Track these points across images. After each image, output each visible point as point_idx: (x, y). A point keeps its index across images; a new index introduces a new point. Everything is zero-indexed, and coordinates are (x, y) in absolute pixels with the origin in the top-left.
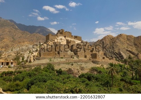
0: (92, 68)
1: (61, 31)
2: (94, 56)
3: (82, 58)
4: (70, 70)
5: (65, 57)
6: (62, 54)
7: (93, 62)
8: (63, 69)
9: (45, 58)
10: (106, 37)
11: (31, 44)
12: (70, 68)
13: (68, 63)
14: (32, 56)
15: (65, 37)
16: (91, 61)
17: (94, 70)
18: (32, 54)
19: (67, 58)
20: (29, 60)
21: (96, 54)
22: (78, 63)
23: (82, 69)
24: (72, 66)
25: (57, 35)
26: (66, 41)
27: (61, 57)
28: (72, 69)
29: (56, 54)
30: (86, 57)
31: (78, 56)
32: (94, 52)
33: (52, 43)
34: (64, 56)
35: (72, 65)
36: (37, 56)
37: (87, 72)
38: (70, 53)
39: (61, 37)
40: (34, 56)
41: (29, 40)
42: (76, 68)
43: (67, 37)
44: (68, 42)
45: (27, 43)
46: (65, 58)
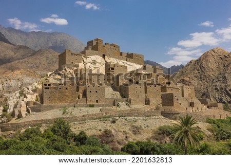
0: (160, 130)
1: (94, 43)
2: (168, 100)
3: (141, 106)
4: (107, 134)
5: (100, 103)
6: (91, 99)
7: (164, 114)
9: (51, 108)
10: (208, 52)
11: (28, 75)
12: (109, 128)
13: (105, 119)
14: (23, 104)
15: (104, 56)
16: (160, 111)
17: (163, 133)
18: (25, 99)
19: (103, 106)
21: (172, 95)
22: (129, 118)
23: (136, 130)
24: (113, 125)
25: (84, 53)
26: (104, 66)
27: (89, 103)
28: (113, 131)
29: (79, 98)
30: (147, 102)
31: (130, 100)
32: (169, 91)
33: (72, 71)
34: (97, 101)
35: (114, 122)
36: (34, 104)
37: (147, 139)
39: (93, 57)
40: (28, 103)
41: (30, 65)
42: (122, 130)
43: (110, 56)
44: (109, 68)
46: (99, 106)
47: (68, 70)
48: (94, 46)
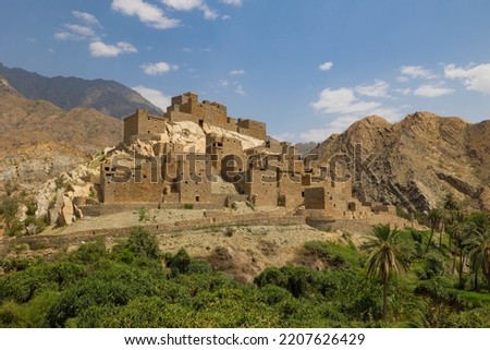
0: (307, 247)
1: (185, 101)
2: (315, 199)
3: (268, 207)
4: (220, 254)
5: (202, 202)
6: (188, 194)
7: (311, 222)
8: (191, 253)
9: (119, 209)
10: (359, 122)
11: (63, 153)
12: (222, 245)
13: (214, 229)
14: (67, 201)
15: (201, 123)
16: (303, 217)
17: (313, 253)
18: (70, 193)
19: (208, 207)
20: (54, 216)
21: (321, 191)
22: (253, 228)
23: (269, 249)
24: (228, 239)
25: (167, 115)
26: (204, 140)
27: (183, 202)
28: (230, 250)
29: (165, 193)
30: (281, 201)
31: (254, 198)
32: (314, 185)
33: (148, 146)
34: (197, 198)
35: (229, 234)
36: (88, 201)
37: (288, 263)
38: (219, 185)
39: (184, 125)
40: (75, 201)
41: (56, 135)
42: (246, 248)
43: (211, 123)
44: (213, 144)
45: (46, 146)
46: (200, 207)
47: (143, 145)
48: (184, 105)
